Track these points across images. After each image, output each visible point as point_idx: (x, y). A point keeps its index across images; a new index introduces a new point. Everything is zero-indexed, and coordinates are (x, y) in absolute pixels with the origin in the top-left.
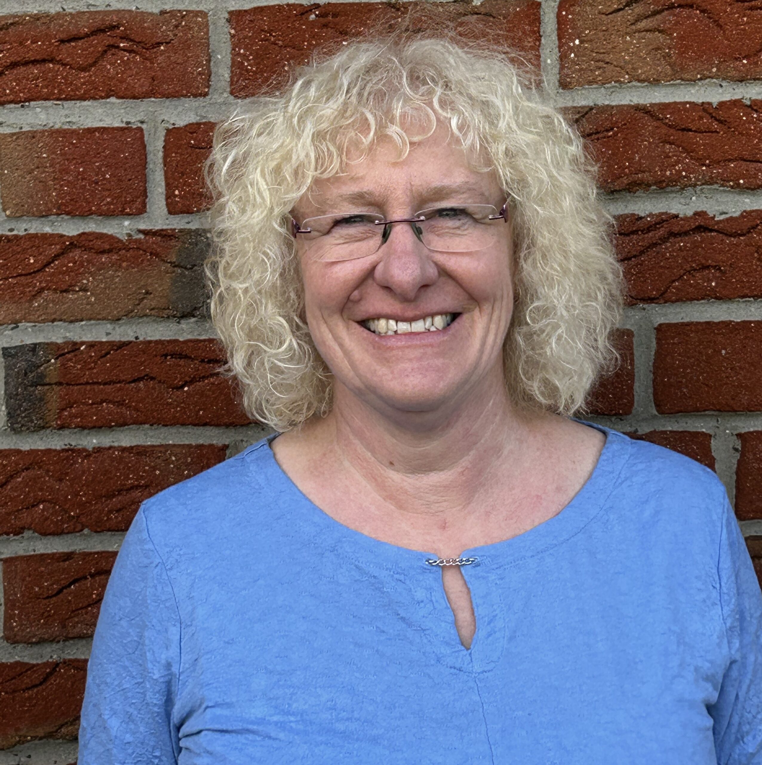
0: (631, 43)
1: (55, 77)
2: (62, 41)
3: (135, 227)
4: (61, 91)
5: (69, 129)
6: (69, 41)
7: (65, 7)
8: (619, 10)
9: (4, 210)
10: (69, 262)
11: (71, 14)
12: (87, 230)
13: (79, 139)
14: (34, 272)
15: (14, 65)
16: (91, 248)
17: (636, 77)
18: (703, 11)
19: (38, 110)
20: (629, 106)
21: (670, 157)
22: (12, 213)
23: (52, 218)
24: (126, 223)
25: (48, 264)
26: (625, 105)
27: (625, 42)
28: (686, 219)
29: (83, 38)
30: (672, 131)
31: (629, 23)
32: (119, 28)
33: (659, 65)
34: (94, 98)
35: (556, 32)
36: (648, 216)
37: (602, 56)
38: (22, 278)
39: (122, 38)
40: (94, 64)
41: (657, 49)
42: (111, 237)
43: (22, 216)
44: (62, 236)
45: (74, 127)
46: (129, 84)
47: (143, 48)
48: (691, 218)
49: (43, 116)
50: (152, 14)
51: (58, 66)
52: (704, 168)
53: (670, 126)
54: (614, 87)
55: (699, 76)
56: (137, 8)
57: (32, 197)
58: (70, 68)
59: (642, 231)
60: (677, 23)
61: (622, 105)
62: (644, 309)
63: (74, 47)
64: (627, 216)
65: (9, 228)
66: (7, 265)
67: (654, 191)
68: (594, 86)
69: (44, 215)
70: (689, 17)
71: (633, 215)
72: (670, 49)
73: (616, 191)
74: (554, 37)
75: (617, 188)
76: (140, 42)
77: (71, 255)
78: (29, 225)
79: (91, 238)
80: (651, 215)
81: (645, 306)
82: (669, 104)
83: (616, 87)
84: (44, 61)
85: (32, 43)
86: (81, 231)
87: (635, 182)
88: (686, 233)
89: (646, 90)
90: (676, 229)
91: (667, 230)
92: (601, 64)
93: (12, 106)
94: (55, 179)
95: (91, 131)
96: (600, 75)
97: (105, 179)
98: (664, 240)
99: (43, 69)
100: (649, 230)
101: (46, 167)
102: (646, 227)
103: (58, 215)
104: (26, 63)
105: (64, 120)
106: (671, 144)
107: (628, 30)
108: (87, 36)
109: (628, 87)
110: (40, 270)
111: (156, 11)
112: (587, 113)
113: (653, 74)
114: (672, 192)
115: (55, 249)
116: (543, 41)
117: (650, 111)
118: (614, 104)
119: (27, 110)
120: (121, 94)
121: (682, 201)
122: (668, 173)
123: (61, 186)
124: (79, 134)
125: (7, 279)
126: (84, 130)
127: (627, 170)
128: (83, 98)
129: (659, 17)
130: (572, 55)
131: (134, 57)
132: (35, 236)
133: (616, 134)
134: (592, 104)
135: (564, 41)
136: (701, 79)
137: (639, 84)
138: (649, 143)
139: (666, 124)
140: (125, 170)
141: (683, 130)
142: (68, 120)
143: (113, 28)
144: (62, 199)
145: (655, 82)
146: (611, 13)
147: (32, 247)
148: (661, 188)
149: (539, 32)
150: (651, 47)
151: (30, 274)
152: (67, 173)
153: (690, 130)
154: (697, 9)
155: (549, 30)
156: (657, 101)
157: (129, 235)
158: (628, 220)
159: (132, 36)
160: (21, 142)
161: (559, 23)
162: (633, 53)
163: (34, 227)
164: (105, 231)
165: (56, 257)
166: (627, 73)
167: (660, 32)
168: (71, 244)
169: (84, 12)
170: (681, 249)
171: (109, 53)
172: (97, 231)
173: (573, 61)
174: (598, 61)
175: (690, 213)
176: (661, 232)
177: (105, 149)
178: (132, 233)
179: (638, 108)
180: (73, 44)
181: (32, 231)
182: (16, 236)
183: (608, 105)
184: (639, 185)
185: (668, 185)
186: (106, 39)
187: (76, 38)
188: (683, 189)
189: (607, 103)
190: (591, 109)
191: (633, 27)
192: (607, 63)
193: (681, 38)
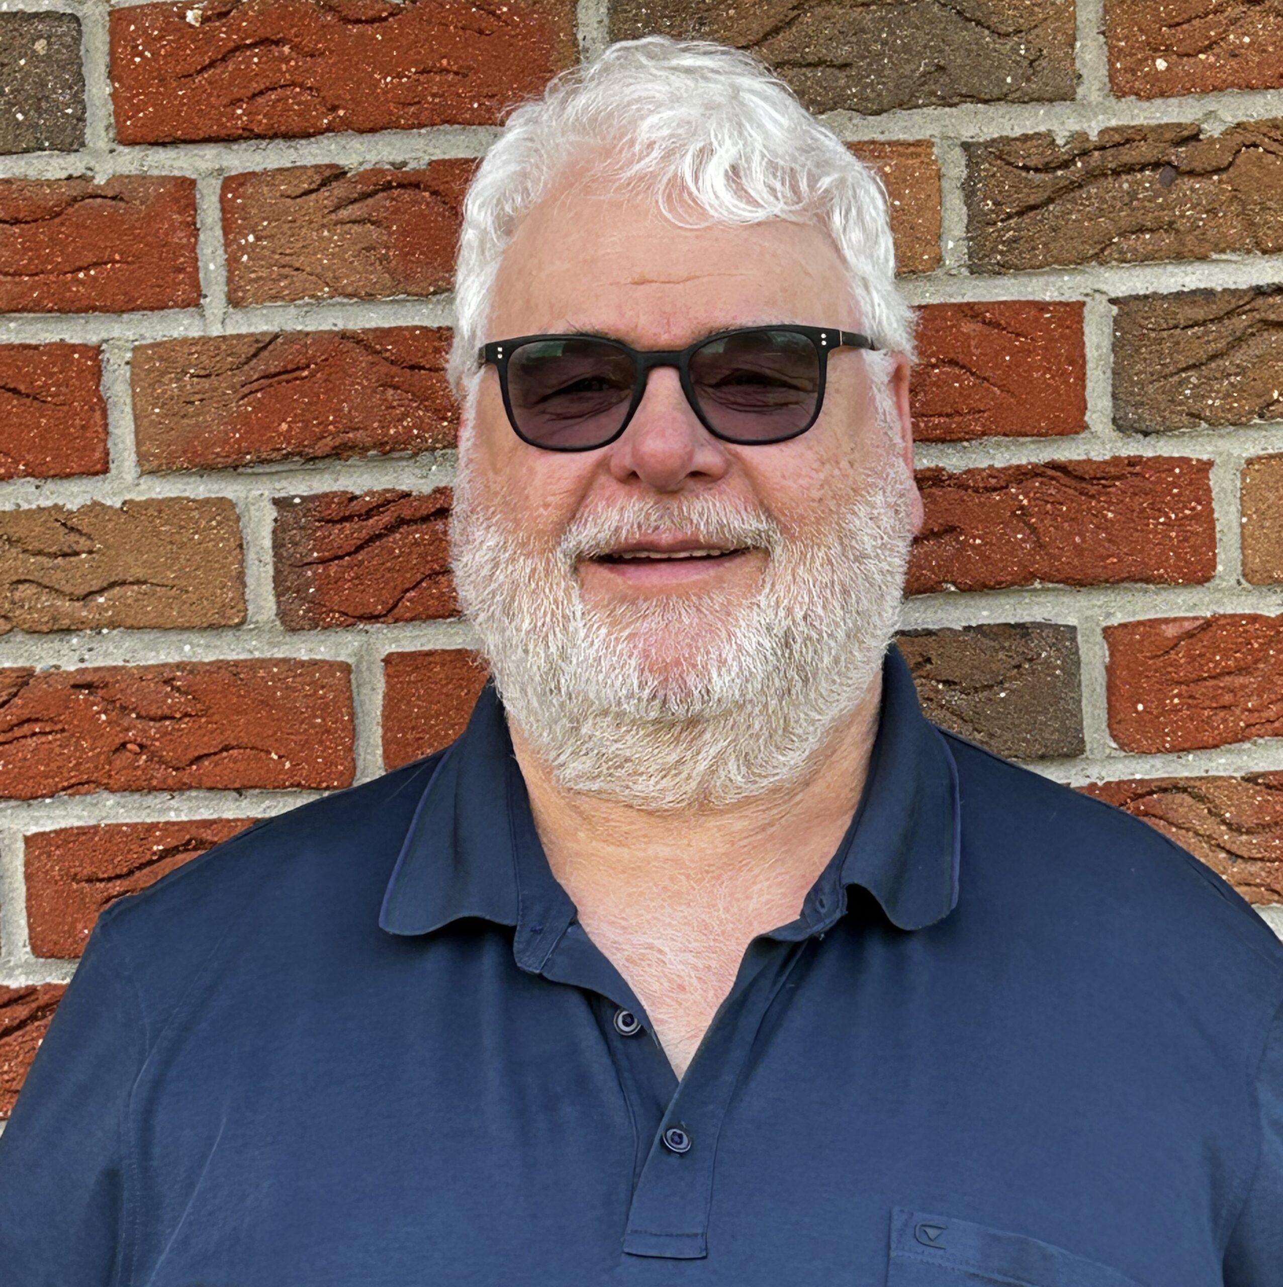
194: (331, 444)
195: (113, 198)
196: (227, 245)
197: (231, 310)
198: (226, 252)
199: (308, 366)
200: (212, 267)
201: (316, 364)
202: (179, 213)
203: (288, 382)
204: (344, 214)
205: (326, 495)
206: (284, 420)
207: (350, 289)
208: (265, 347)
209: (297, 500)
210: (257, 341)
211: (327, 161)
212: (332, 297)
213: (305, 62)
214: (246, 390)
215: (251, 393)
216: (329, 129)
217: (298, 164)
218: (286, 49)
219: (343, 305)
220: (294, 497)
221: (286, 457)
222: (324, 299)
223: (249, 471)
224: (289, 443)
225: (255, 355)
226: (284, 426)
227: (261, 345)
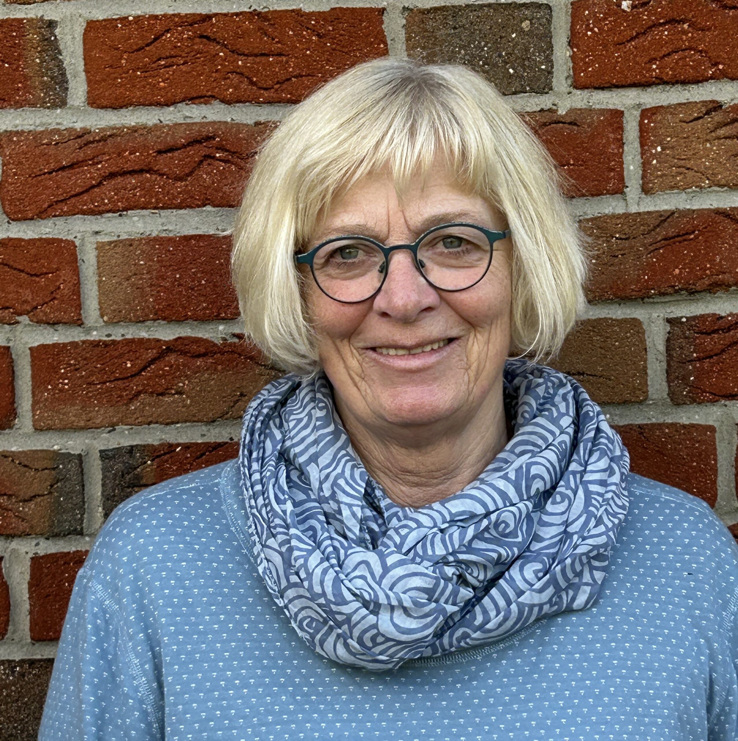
0: (711, 149)
1: (152, 187)
2: (160, 152)
3: (230, 331)
4: (158, 201)
5: (165, 237)
6: (166, 151)
7: (162, 119)
8: (699, 118)
9: (102, 316)
10: (166, 366)
11: (167, 125)
12: (183, 335)
13: (176, 247)
14: (132, 376)
15: (112, 175)
16: (187, 352)
17: (716, 183)
19: (136, 219)
20: (709, 210)
22: (109, 319)
23: (148, 323)
24: (221, 328)
25: (144, 369)
26: (706, 209)
27: (705, 149)
29: (180, 149)
31: (709, 131)
32: (214, 139)
34: (190, 207)
35: (638, 140)
36: (729, 315)
37: (683, 162)
38: (119, 382)
39: (217, 148)
40: (190, 174)
42: (206, 341)
43: (119, 321)
44: (158, 341)
45: (171, 235)
46: (225, 193)
47: (238, 157)
49: (140, 225)
50: (247, 125)
51: (154, 177)
54: (694, 191)
56: (232, 119)
57: (129, 303)
58: (167, 178)
59: (722, 330)
61: (703, 209)
62: (726, 406)
63: (171, 158)
64: (708, 315)
65: (106, 333)
66: (104, 369)
67: (734, 292)
68: (676, 191)
69: (140, 321)
71: (714, 314)
73: (697, 292)
74: (637, 145)
75: (699, 288)
76: (234, 153)
77: (167, 359)
78: (126, 331)
79: (186, 342)
80: (731, 314)
81: (727, 403)
83: (697, 192)
84: (141, 171)
85: (130, 154)
86: (177, 336)
87: (716, 283)
89: (725, 194)
92: (682, 170)
93: (110, 215)
94: (151, 285)
95: (187, 238)
96: (680, 181)
97: (201, 285)
99: (141, 179)
100: (729, 329)
101: (143, 274)
102: (727, 326)
103: (154, 320)
104: (124, 174)
105: (160, 228)
107: (708, 137)
108: (184, 146)
109: (708, 192)
110: (138, 373)
111: (251, 122)
112: (668, 217)
113: (733, 179)
115: (151, 354)
116: (625, 148)
117: (729, 215)
118: (694, 208)
119: (125, 219)
120: (217, 202)
123: (158, 292)
124: (175, 241)
125: (105, 383)
126: (180, 237)
127: (708, 272)
128: (179, 207)
130: (655, 162)
131: (229, 167)
132: (132, 341)
133: (697, 237)
134: (673, 208)
135: (646, 148)
137: (718, 189)
140: (221, 276)
142: (165, 228)
143: (209, 138)
144: (159, 304)
145: (734, 187)
146: (691, 121)
147: (129, 352)
149: (622, 140)
150: (730, 153)
151: (127, 378)
152: (164, 279)
155: (631, 138)
157: (224, 339)
158: (709, 319)
159: (228, 147)
160: (118, 250)
161: (641, 131)
162: (712, 159)
163: (131, 332)
164: (200, 335)
165: (153, 361)
166: (708, 179)
168: (168, 348)
169: (181, 124)
171: (205, 163)
172: (193, 335)
173: (655, 167)
174: (680, 167)
177: (201, 256)
178: (227, 338)
179: (719, 212)
180: (170, 155)
181: (129, 336)
182: (114, 341)
183: (689, 210)
184: (720, 285)
186: (202, 150)
187: (171, 150)
189: (688, 207)
190: (673, 213)
191: (713, 134)
192: (688, 169)
194: (707, 283)
195: (570, 123)
196: (642, 154)
197: (643, 196)
198: (642, 158)
199: (693, 232)
200: (632, 168)
201: (699, 230)
202: (613, 133)
203: (680, 242)
204: (721, 132)
205: (702, 316)
206: (677, 267)
207: (723, 182)
208: (665, 220)
209: (684, 320)
210: (661, 216)
211: (709, 98)
212: (710, 187)
213: (698, 35)
214: (651, 248)
215: (656, 249)
216: (712, 78)
217: (690, 100)
218: (686, 26)
219: (718, 192)
220: (682, 317)
221: (676, 292)
222: (705, 188)
223: (651, 300)
224: (680, 283)
225: (658, 226)
226: (677, 271)
227: (663, 218)
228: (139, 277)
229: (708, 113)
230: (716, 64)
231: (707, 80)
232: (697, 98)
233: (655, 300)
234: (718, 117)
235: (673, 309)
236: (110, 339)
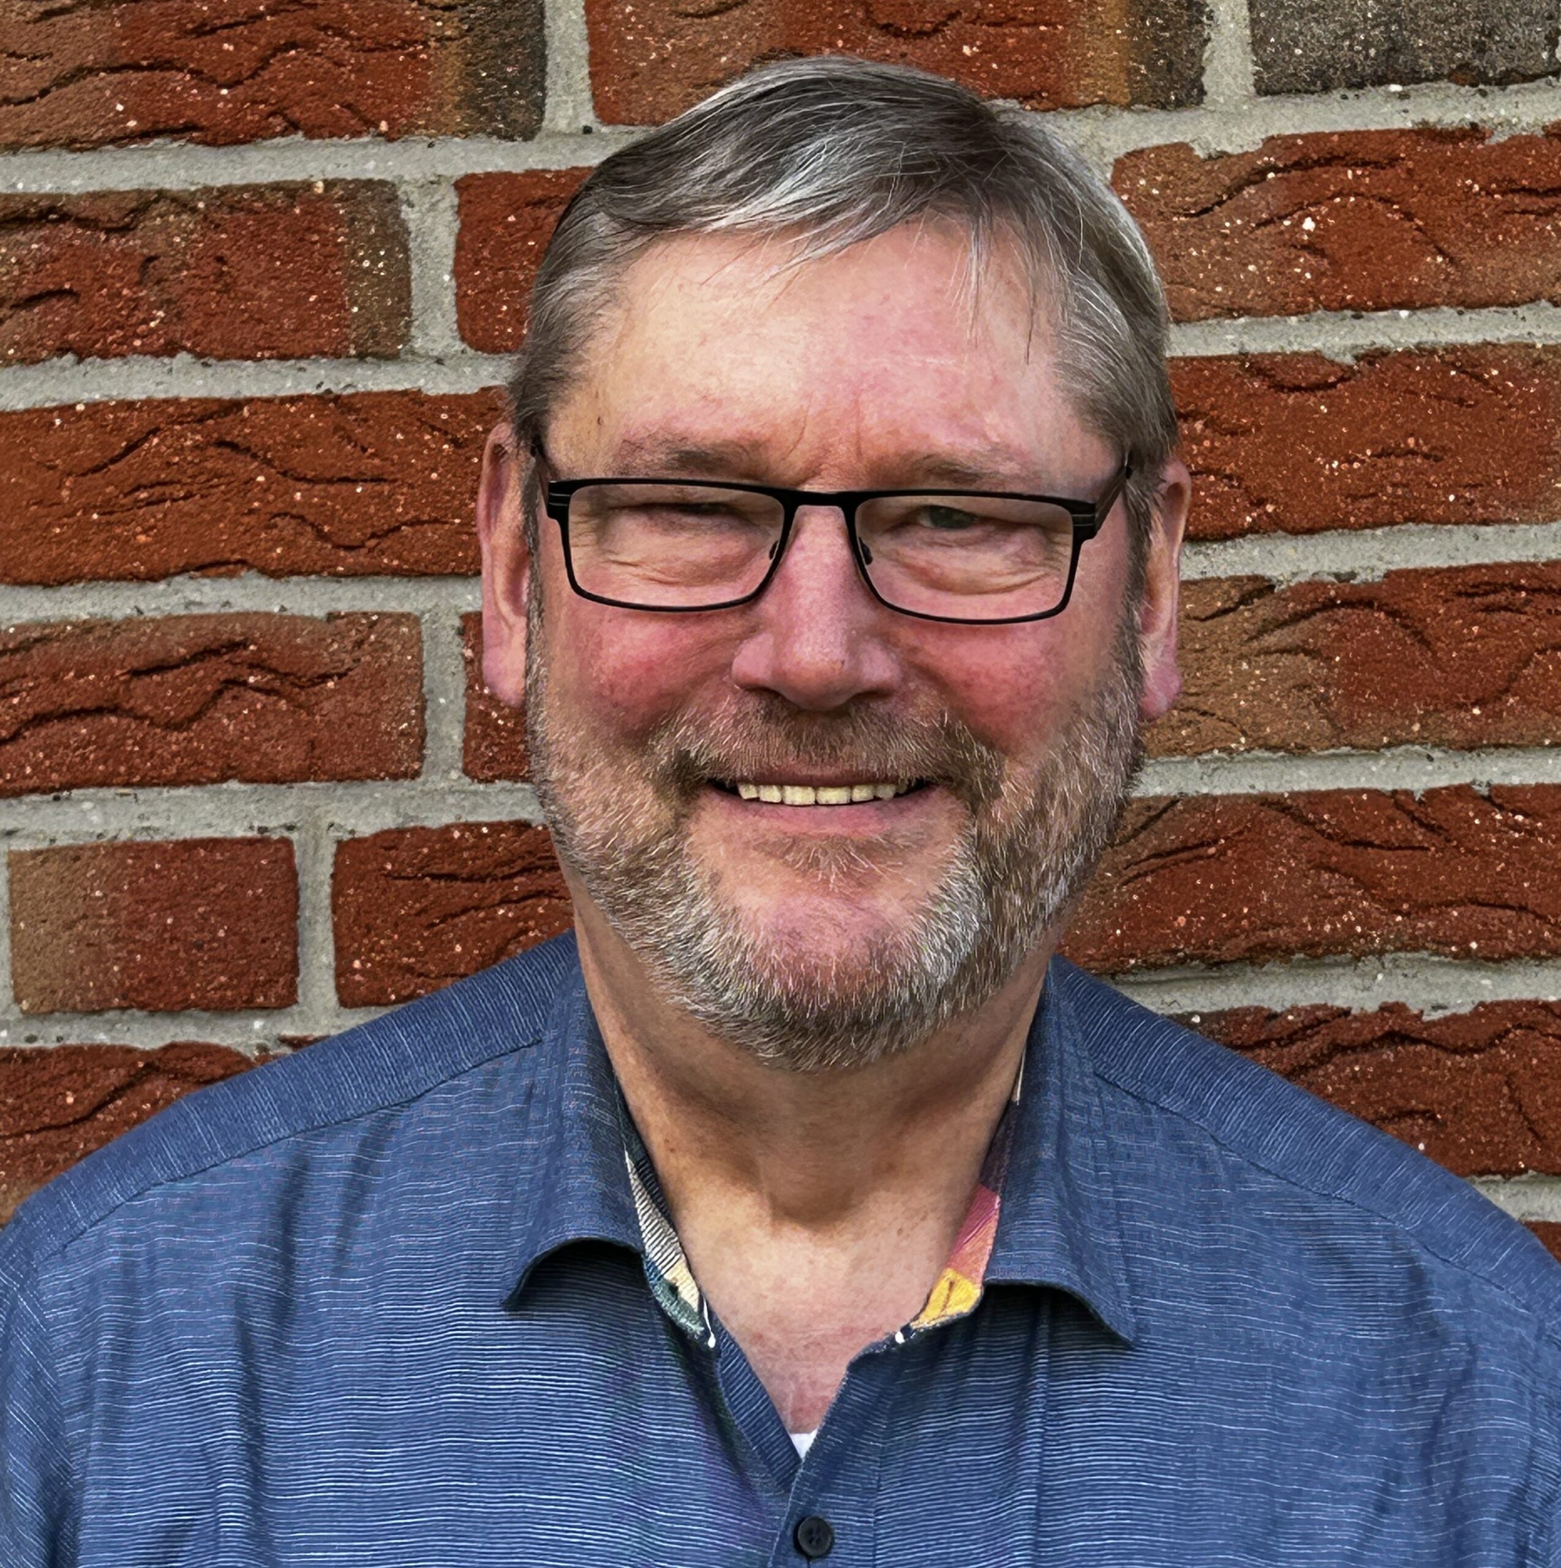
0: (1251, 675)
1: (120, 742)
2: (136, 673)
3: (275, 1032)
4: (130, 773)
5: (146, 843)
6: (149, 671)
7: (142, 607)
8: (1224, 612)
9: (18, 1000)
10: (144, 1102)
11: (153, 620)
12: (181, 1039)
13: (166, 865)
14: (76, 1122)
15: (40, 719)
16: (187, 1075)
17: (1261, 741)
18: (1392, 614)
19: (87, 805)
20: (1248, 796)
21: (1330, 897)
22: (32, 1006)
23: (111, 1015)
24: (258, 1024)
25: (101, 1106)
26: (1241, 796)
27: (1239, 673)
28: (1365, 1018)
29: (177, 666)
30: (1334, 846)
31: (1245, 637)
32: (246, 647)
33: (1306, 718)
34: (197, 783)
36: (1290, 1011)
37: (1192, 699)
38: (51, 1134)
39: (251, 666)
40: (197, 716)
41: (1302, 687)
42: (227, 1052)
43: (52, 1012)
44: (129, 1051)
45: (158, 838)
46: (265, 754)
47: (293, 684)
48: (1375, 1015)
49: (96, 818)
50: (312, 620)
51: (125, 722)
52: (1399, 918)
53: (1330, 837)
54: (1217, 759)
55: (1385, 740)
56: (283, 609)
57: (72, 975)
58: (152, 724)
59: (1278, 1041)
60: (1341, 636)
61: (1234, 796)
63: (159, 684)
64: (1247, 1011)
65: (27, 1034)
66: (21, 1107)
67: (1299, 964)
68: (1179, 758)
69: (94, 1010)
70: (1363, 627)
71: (1259, 1010)
72: (1327, 686)
73: (1224, 962)
75: (1227, 956)
76: (286, 675)
77: (148, 1087)
78: (67, 1029)
79: (186, 1054)
80: (1293, 1010)
82: (1328, 794)
83: (1223, 760)
84: (99, 711)
85: (78, 676)
86: (168, 1041)
87: (1263, 945)
88: (1366, 1046)
89: (1280, 766)
90: (1345, 1038)
91: (1329, 1039)
92: (1191, 715)
93: (35, 798)
94: (116, 940)
95: (189, 846)
96: (1189, 737)
97: (215, 939)
98: (1322, 1059)
99: (98, 726)
100: (1291, 1039)
101: (101, 917)
102: (1285, 1034)
103: (123, 1009)
104: (65, 715)
105: (136, 824)
106: (1332, 870)
107: (1245, 649)
108: (184, 662)
109: (1246, 760)
110: (89, 1116)
111: (320, 613)
112: (1165, 810)
113: (1296, 735)
114: (1336, 964)
115: (115, 1077)
117: (1289, 808)
118: (1218, 792)
119: (65, 807)
120: (249, 774)
121: (1357, 981)
122: (1328, 928)
123: (130, 952)
124: (165, 851)
125: (21, 1135)
126: (177, 843)
127: (1245, 922)
128: (174, 782)
129: (1304, 624)
131: (275, 703)
132: (77, 1051)
133: (1222, 852)
134: (1174, 793)
136: (1388, 746)
137: (1267, 754)
138: (1290, 869)
139: (1322, 832)
140: (256, 921)
141: (1356, 844)
142: (146, 824)
143: (234, 646)
144: (131, 977)
145: (1298, 751)
146: (1210, 618)
147: (71, 1073)
148: (1316, 957)
150: (1291, 683)
151: (67, 1125)
152: (141, 928)
153: (1371, 844)
154: (1380, 609)
156: (1304, 787)
157: (263, 1048)
158: (1249, 1019)
159: (274, 663)
160: (53, 867)
162: (1253, 694)
163: (76, 1031)
164: (215, 1040)
165: (117, 1092)
166: (1244, 733)
167: (1307, 653)
168: (148, 1066)
169: (179, 618)
170: (1354, 1076)
171: (228, 695)
172: (201, 1040)
174: (1187, 710)
175: (1372, 1007)
176: (1316, 1044)
177: (216, 881)
178: (269, 1045)
179: (1267, 801)
180: (156, 678)
181: (72, 1041)
182: (41, 1052)
183: (1206, 796)
184: (1271, 950)
185: (1328, 952)
186: (220, 669)
187: (160, 668)
188: (1358, 959)
189: (1205, 790)
190: (1174, 802)
191: (1255, 644)
192: (1204, 713)
193: (1350, 665)
228: (91, 921)
229: (1245, 600)
230: (1261, 503)
231: (1242, 533)
232: (1223, 571)
233: (1139, 978)
234: (1264, 609)
235: (1177, 995)
236: (36, 1045)
